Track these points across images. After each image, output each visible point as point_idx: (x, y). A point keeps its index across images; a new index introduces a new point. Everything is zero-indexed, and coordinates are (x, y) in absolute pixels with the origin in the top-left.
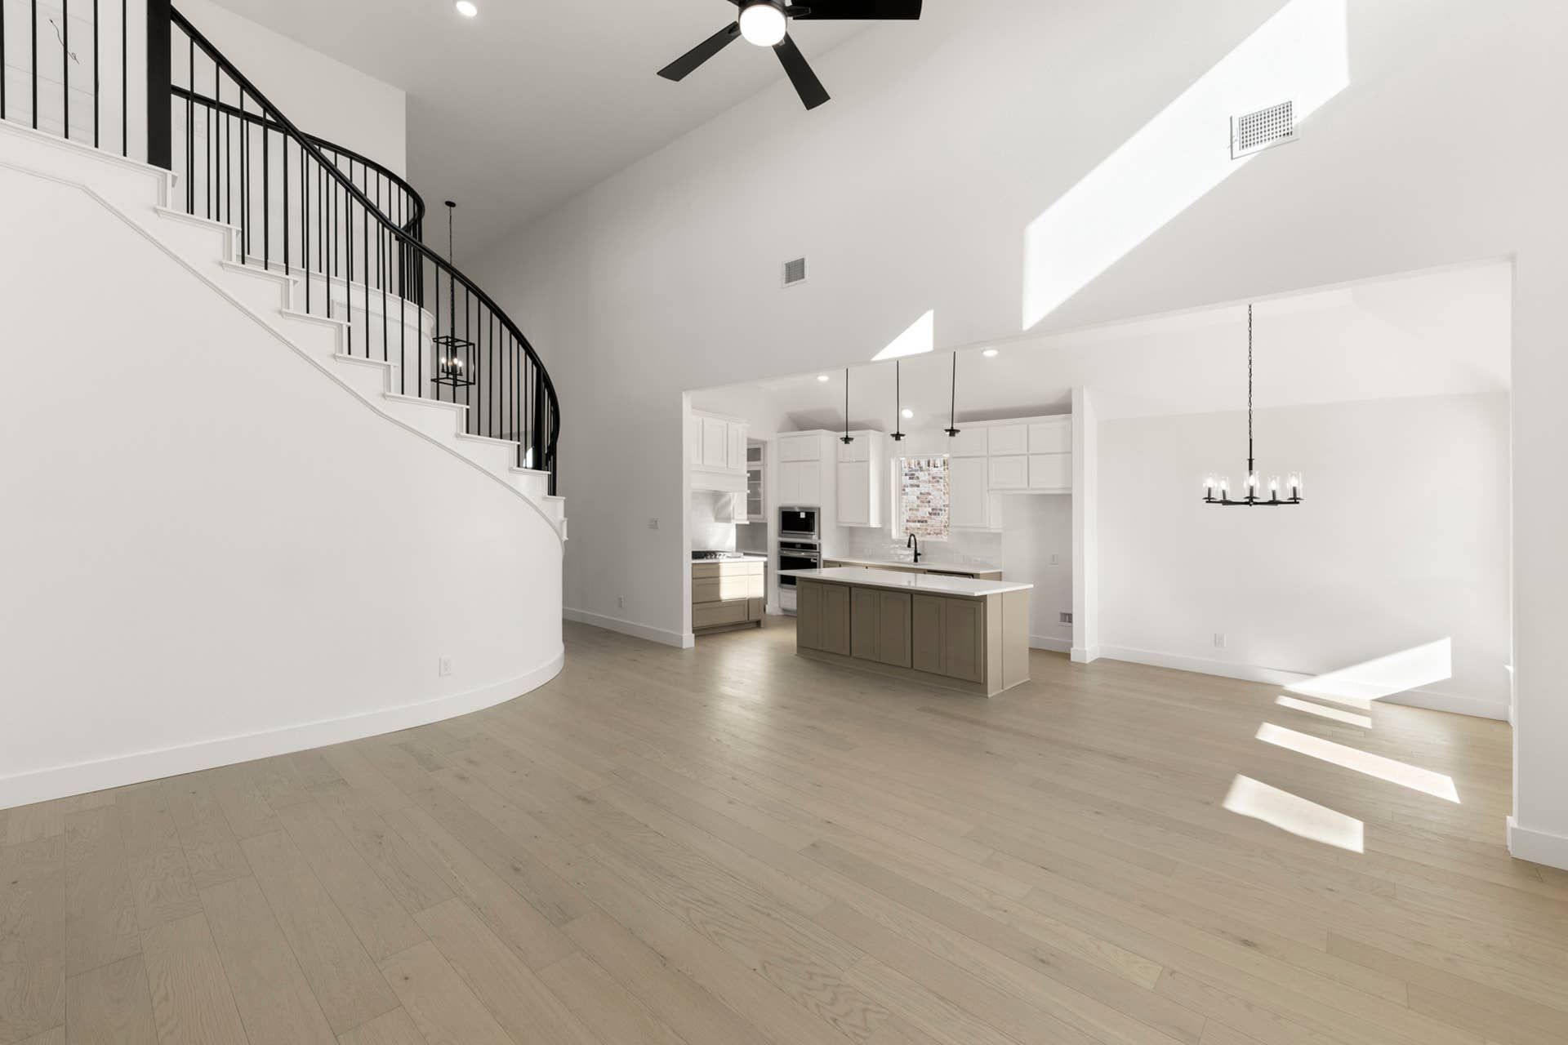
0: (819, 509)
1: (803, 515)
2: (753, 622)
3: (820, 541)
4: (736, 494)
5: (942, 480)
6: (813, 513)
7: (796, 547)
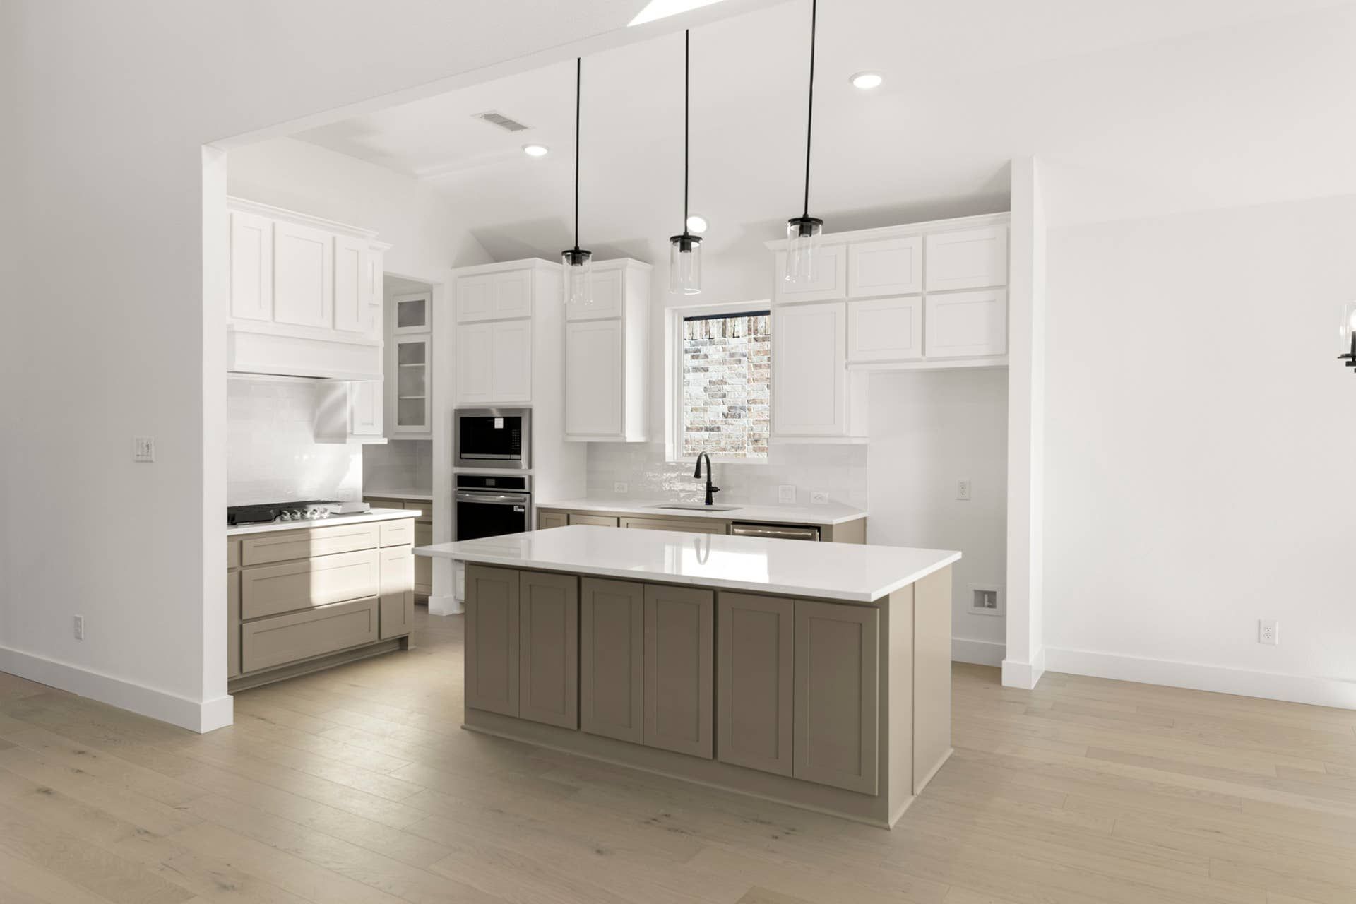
0: (531, 410)
1: (499, 424)
2: (390, 642)
3: (531, 472)
4: (357, 385)
5: (745, 359)
6: (519, 419)
7: (487, 484)
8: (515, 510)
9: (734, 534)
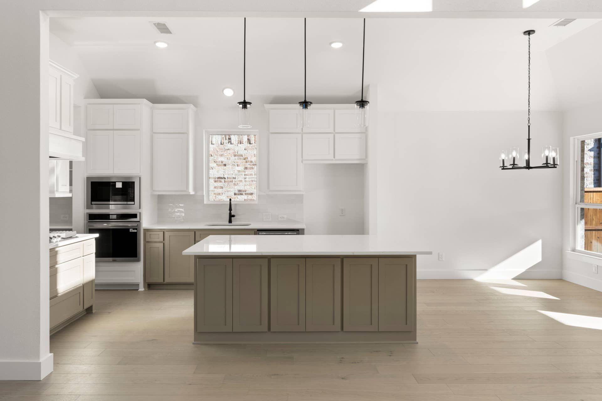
0: (140, 178)
1: (119, 185)
2: (85, 310)
3: (140, 211)
6: (133, 183)
7: (111, 218)
8: (130, 231)
9: (259, 234)
